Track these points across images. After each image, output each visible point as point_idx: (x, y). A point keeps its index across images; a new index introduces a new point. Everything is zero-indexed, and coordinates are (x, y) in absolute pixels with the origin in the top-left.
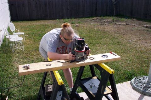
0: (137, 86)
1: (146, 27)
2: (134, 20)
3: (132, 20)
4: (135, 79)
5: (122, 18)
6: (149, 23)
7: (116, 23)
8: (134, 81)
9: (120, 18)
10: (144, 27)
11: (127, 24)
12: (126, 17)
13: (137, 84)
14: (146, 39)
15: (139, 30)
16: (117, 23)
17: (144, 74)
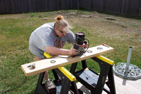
0: (119, 72)
1: (108, 19)
2: (95, 13)
3: (94, 13)
4: (115, 66)
5: (84, 11)
6: (108, 15)
7: (80, 16)
8: (114, 68)
9: (82, 11)
10: (105, 19)
11: (91, 17)
12: (88, 10)
13: (117, 71)
14: (110, 30)
15: (102, 21)
16: (82, 16)
17: (120, 61)
